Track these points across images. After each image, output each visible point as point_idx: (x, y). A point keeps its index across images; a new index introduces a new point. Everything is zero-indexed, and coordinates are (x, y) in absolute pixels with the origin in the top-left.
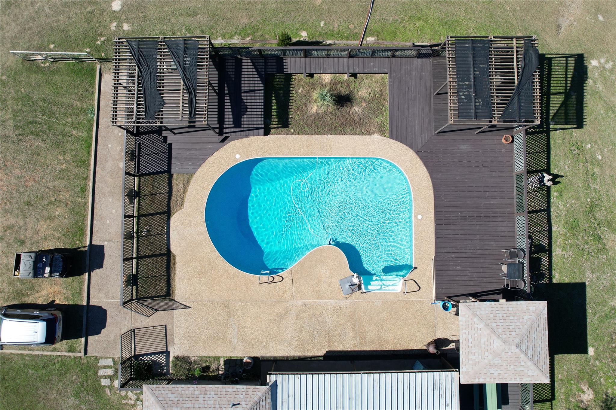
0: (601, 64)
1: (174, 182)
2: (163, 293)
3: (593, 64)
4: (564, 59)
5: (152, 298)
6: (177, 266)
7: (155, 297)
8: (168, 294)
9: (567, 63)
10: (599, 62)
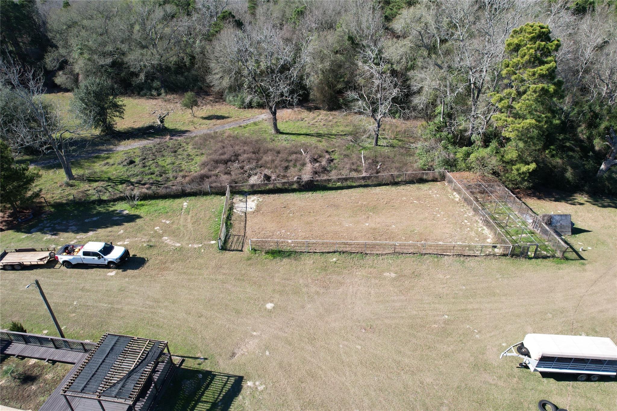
0: (255, 385)
3: (248, 384)
4: (226, 378)
9: (227, 381)
10: (254, 384)
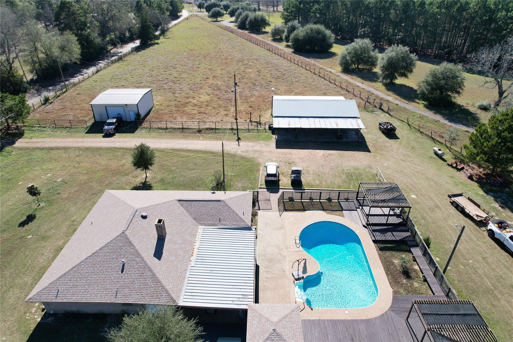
1: (339, 212)
2: (286, 208)
5: (284, 206)
6: (300, 213)
7: (285, 206)
8: (286, 210)
